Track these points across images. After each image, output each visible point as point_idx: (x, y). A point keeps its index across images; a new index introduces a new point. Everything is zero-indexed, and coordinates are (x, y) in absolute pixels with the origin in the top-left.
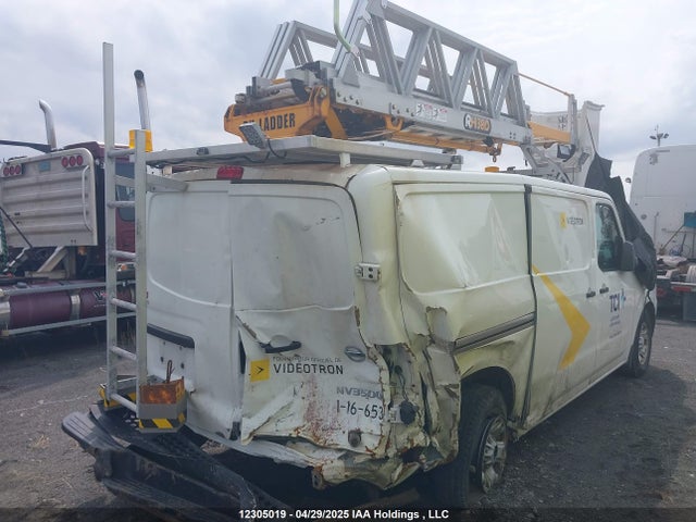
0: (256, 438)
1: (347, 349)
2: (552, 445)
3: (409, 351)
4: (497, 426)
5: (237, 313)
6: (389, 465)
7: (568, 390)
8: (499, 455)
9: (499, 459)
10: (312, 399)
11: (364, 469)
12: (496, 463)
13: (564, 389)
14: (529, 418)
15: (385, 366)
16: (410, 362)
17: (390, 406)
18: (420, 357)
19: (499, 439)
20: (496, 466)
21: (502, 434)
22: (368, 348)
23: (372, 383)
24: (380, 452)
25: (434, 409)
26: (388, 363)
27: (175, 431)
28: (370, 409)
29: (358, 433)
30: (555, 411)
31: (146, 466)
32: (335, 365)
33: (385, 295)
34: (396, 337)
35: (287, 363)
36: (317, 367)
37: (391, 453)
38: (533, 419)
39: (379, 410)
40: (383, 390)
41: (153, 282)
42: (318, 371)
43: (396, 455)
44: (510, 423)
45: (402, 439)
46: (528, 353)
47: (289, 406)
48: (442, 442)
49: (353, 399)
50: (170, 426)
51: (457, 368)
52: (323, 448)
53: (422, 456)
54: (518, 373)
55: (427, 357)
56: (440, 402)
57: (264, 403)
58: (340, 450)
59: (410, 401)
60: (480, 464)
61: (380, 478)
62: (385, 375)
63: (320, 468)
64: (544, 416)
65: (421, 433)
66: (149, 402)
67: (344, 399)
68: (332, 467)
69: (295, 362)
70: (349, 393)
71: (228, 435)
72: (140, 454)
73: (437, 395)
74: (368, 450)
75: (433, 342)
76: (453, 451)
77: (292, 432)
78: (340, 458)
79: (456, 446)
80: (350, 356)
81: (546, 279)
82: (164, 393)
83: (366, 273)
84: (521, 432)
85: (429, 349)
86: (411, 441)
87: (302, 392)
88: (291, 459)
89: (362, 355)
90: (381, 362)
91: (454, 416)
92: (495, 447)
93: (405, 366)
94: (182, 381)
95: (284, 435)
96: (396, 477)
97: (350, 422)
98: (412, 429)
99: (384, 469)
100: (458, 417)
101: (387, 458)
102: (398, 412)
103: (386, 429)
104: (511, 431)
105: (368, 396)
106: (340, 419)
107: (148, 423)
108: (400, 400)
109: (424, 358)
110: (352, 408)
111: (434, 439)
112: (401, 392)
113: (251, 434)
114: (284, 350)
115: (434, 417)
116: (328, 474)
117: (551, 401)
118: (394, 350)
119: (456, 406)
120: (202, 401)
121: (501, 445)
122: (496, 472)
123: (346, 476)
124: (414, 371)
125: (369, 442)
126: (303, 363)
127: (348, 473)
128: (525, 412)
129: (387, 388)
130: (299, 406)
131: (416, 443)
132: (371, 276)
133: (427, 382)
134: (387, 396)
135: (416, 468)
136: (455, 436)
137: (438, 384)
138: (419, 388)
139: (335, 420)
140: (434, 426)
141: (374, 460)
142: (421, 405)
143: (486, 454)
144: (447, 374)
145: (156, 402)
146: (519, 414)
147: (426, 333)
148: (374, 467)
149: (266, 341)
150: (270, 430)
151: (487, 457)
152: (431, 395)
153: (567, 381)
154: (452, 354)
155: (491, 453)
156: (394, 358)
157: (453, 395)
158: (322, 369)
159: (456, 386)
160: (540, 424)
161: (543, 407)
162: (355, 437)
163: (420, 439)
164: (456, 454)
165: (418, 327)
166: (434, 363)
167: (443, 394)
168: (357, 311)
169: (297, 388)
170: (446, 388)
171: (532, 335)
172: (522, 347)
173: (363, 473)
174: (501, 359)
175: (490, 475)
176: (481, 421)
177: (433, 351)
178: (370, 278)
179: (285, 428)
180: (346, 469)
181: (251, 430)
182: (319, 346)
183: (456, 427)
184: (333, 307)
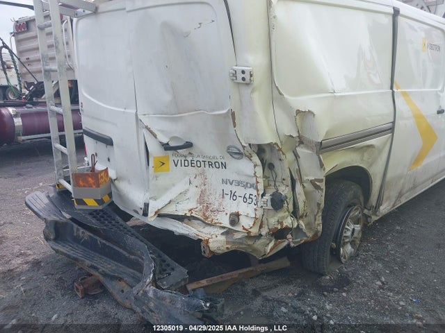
0: (160, 215)
1: (228, 148)
2: (398, 228)
3: (280, 150)
4: (355, 213)
5: (140, 117)
6: (262, 241)
7: (414, 187)
8: (355, 235)
9: (356, 238)
10: (203, 188)
11: (242, 244)
12: (353, 241)
13: (411, 186)
14: (381, 208)
15: (259, 162)
16: (280, 160)
17: (263, 195)
18: (290, 156)
19: (357, 222)
20: (353, 243)
21: (359, 219)
22: (244, 147)
23: (249, 176)
24: (254, 231)
25: (301, 199)
26: (262, 160)
27: (101, 208)
28: (247, 196)
29: (238, 215)
30: (404, 202)
31: (81, 234)
32: (220, 161)
33: (258, 99)
34: (267, 138)
35: (183, 159)
36: (207, 163)
37: (264, 232)
38: (385, 209)
39: (254, 198)
40: (258, 182)
41: (86, 95)
42: (207, 166)
43: (268, 234)
44: (366, 211)
45: (273, 221)
46: (385, 155)
47: (186, 192)
48: (308, 225)
49: (234, 188)
50: (96, 204)
51: (322, 165)
52: (210, 225)
53: (289, 236)
54: (376, 172)
55: (296, 156)
56: (306, 194)
57: (166, 189)
58: (224, 228)
59: (280, 191)
60: (340, 242)
61: (255, 250)
62: (259, 170)
63: (207, 241)
64: (394, 206)
65: (289, 217)
66: (80, 186)
67: (228, 188)
68: (216, 241)
69: (189, 159)
70: (231, 184)
71: (141, 212)
72: (77, 224)
73: (304, 187)
74: (244, 229)
75: (301, 142)
76: (317, 232)
77: (187, 212)
78: (222, 234)
79: (320, 228)
80: (232, 154)
81: (405, 94)
82: (90, 179)
83: (240, 76)
84: (375, 218)
85: (298, 149)
86: (281, 223)
87: (196, 182)
88: (187, 233)
89: (240, 154)
90: (256, 159)
91: (319, 205)
92: (353, 229)
93: (277, 163)
94: (106, 170)
95: (180, 214)
96: (268, 251)
97: (232, 206)
98: (281, 214)
99: (258, 244)
100: (322, 206)
101: (261, 235)
102: (269, 201)
103: (260, 213)
104: (367, 217)
105: (245, 186)
106: (224, 204)
107: (81, 202)
108: (271, 191)
109: (294, 157)
110: (233, 196)
111: (301, 222)
112: (273, 184)
113: (156, 213)
114: (179, 148)
115: (301, 205)
116: (213, 245)
117: (400, 195)
118: (267, 150)
119: (320, 197)
120: (123, 186)
121: (358, 227)
122: (353, 247)
123: (227, 248)
124: (284, 167)
125: (246, 222)
126: (195, 159)
127: (229, 246)
128: (379, 202)
129: (261, 180)
130: (194, 192)
131: (285, 225)
132: (243, 79)
133: (296, 177)
134: (261, 187)
135: (285, 244)
136: (319, 220)
137: (305, 178)
138: (289, 181)
139: (220, 204)
140: (301, 212)
141: (249, 236)
142: (290, 195)
143: (344, 235)
144: (313, 170)
145: (84, 186)
146: (374, 204)
147: (295, 135)
148: (250, 242)
149: (165, 141)
150: (171, 210)
151: (345, 237)
152: (299, 188)
153: (415, 180)
154: (318, 154)
155: (349, 234)
156: (267, 156)
157: (317, 188)
158: (210, 165)
159: (321, 181)
160: (390, 212)
161: (394, 200)
162: (235, 219)
163: (289, 222)
164: (319, 234)
165: (288, 129)
166: (302, 160)
167: (309, 187)
168: (233, 114)
169: (192, 179)
170: (312, 182)
171: (390, 141)
172: (380, 151)
173: (241, 246)
174: (362, 160)
175: (348, 249)
176: (342, 209)
177: (301, 151)
178: (243, 80)
179: (182, 210)
180: (228, 243)
181: (157, 210)
182: (207, 146)
183: (320, 214)
184: (214, 110)
